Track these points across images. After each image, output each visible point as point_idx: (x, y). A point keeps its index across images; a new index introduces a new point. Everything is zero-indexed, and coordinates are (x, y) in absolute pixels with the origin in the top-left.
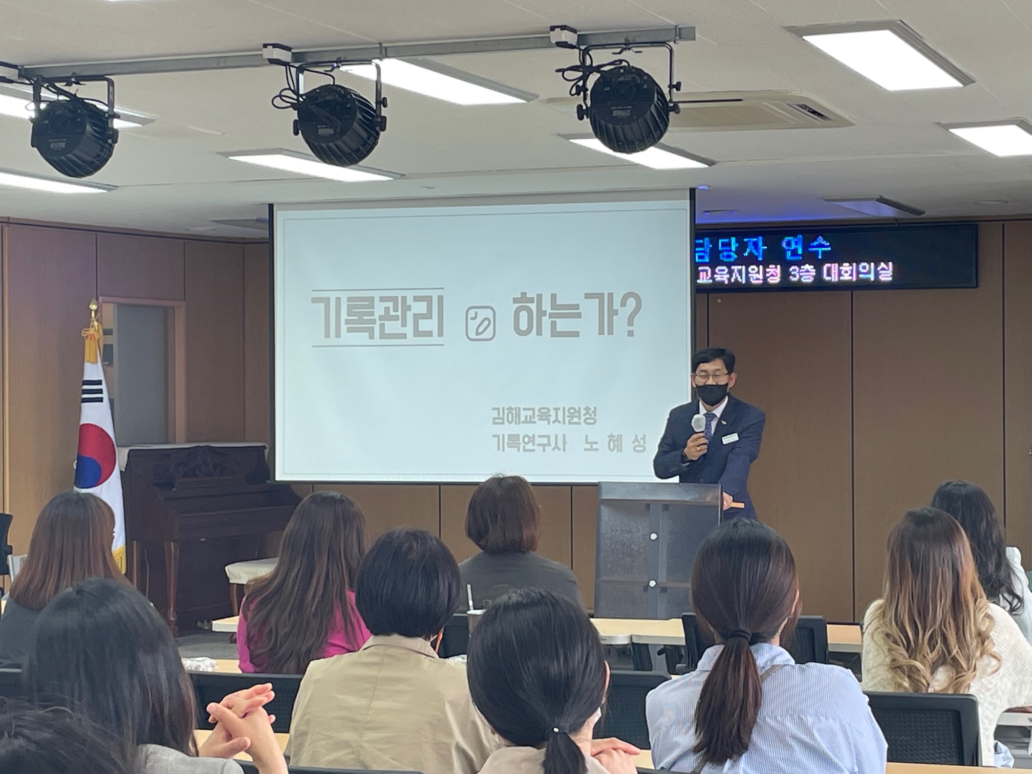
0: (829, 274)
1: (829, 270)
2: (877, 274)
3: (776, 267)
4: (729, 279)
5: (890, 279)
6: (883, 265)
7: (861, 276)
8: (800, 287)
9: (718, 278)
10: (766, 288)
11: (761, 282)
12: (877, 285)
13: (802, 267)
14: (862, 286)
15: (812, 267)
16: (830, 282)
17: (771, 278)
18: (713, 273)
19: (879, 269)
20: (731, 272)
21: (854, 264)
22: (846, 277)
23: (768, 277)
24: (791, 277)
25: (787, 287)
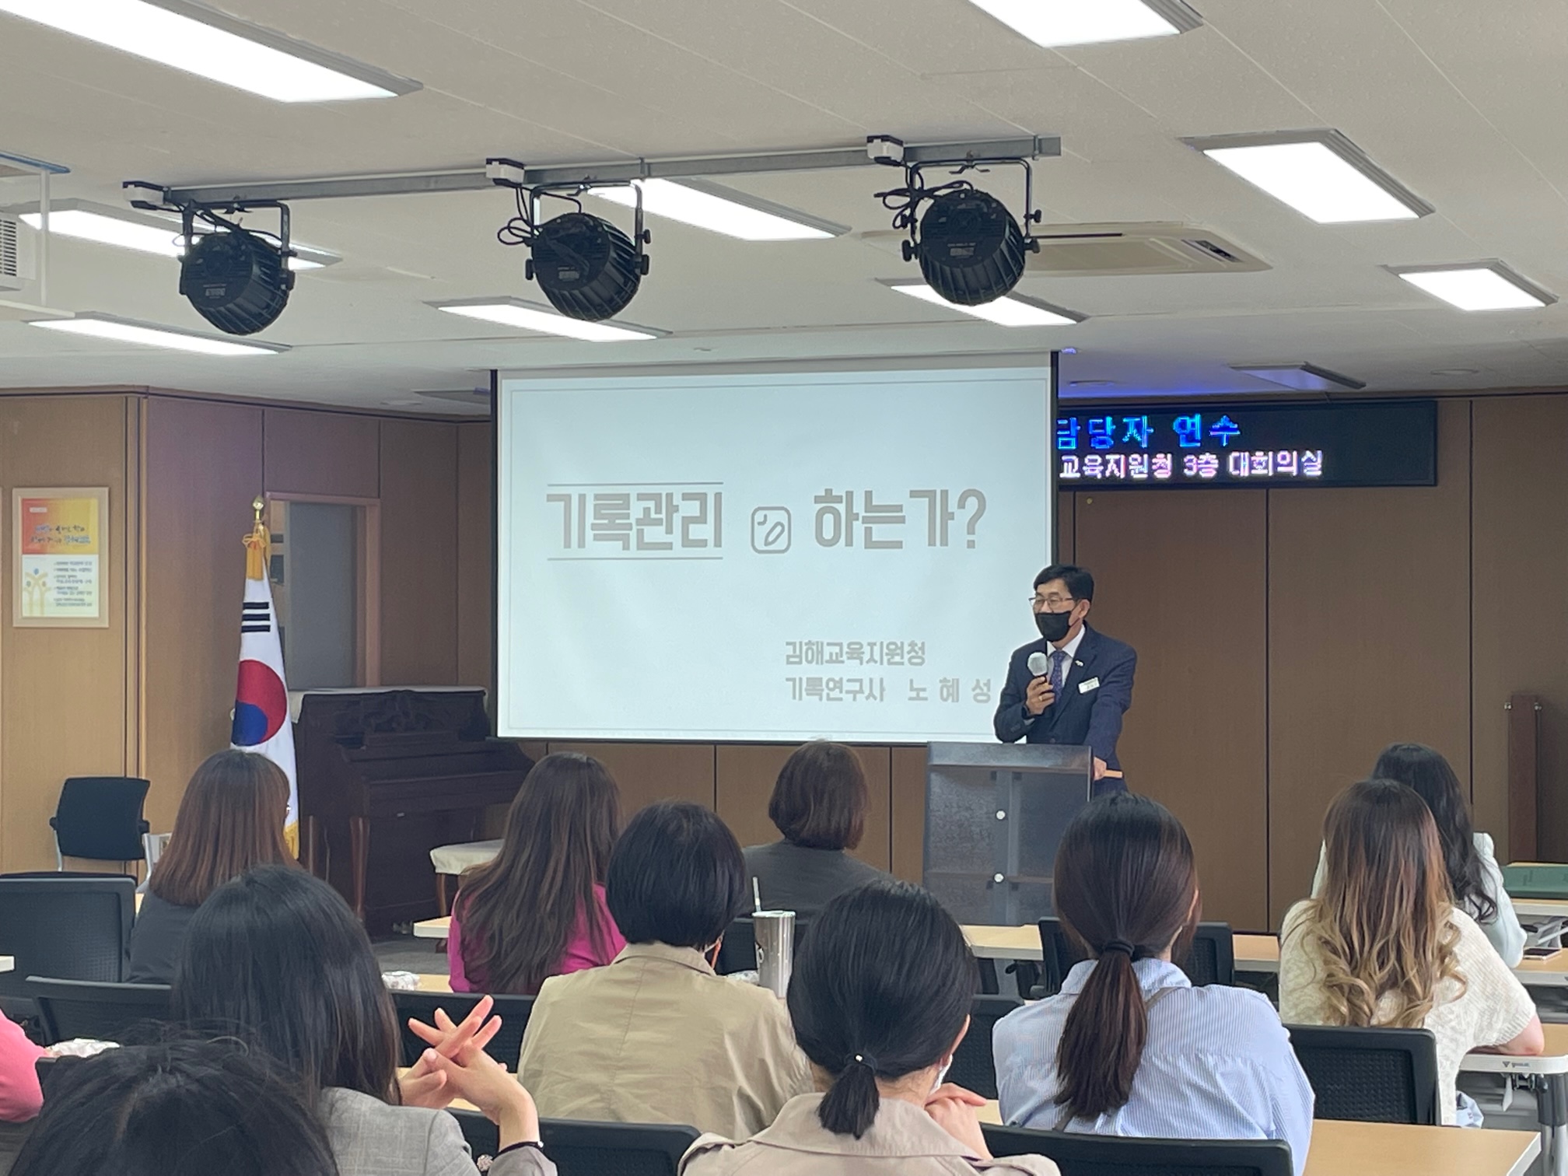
0: (1237, 467)
1: (1237, 461)
2: (1300, 467)
3: (1166, 457)
4: (1103, 472)
5: (1319, 473)
6: (1309, 454)
7: (1280, 469)
8: (1198, 483)
9: (1088, 472)
10: (1151, 484)
11: (1145, 476)
12: (1301, 482)
13: (1201, 457)
14: (1281, 482)
15: (1214, 456)
16: (1238, 477)
17: (1159, 471)
18: (1082, 464)
19: (1303, 460)
20: (1105, 463)
21: (1271, 454)
22: (1259, 471)
23: (1155, 470)
24: (1186, 471)
25: (1179, 482)
